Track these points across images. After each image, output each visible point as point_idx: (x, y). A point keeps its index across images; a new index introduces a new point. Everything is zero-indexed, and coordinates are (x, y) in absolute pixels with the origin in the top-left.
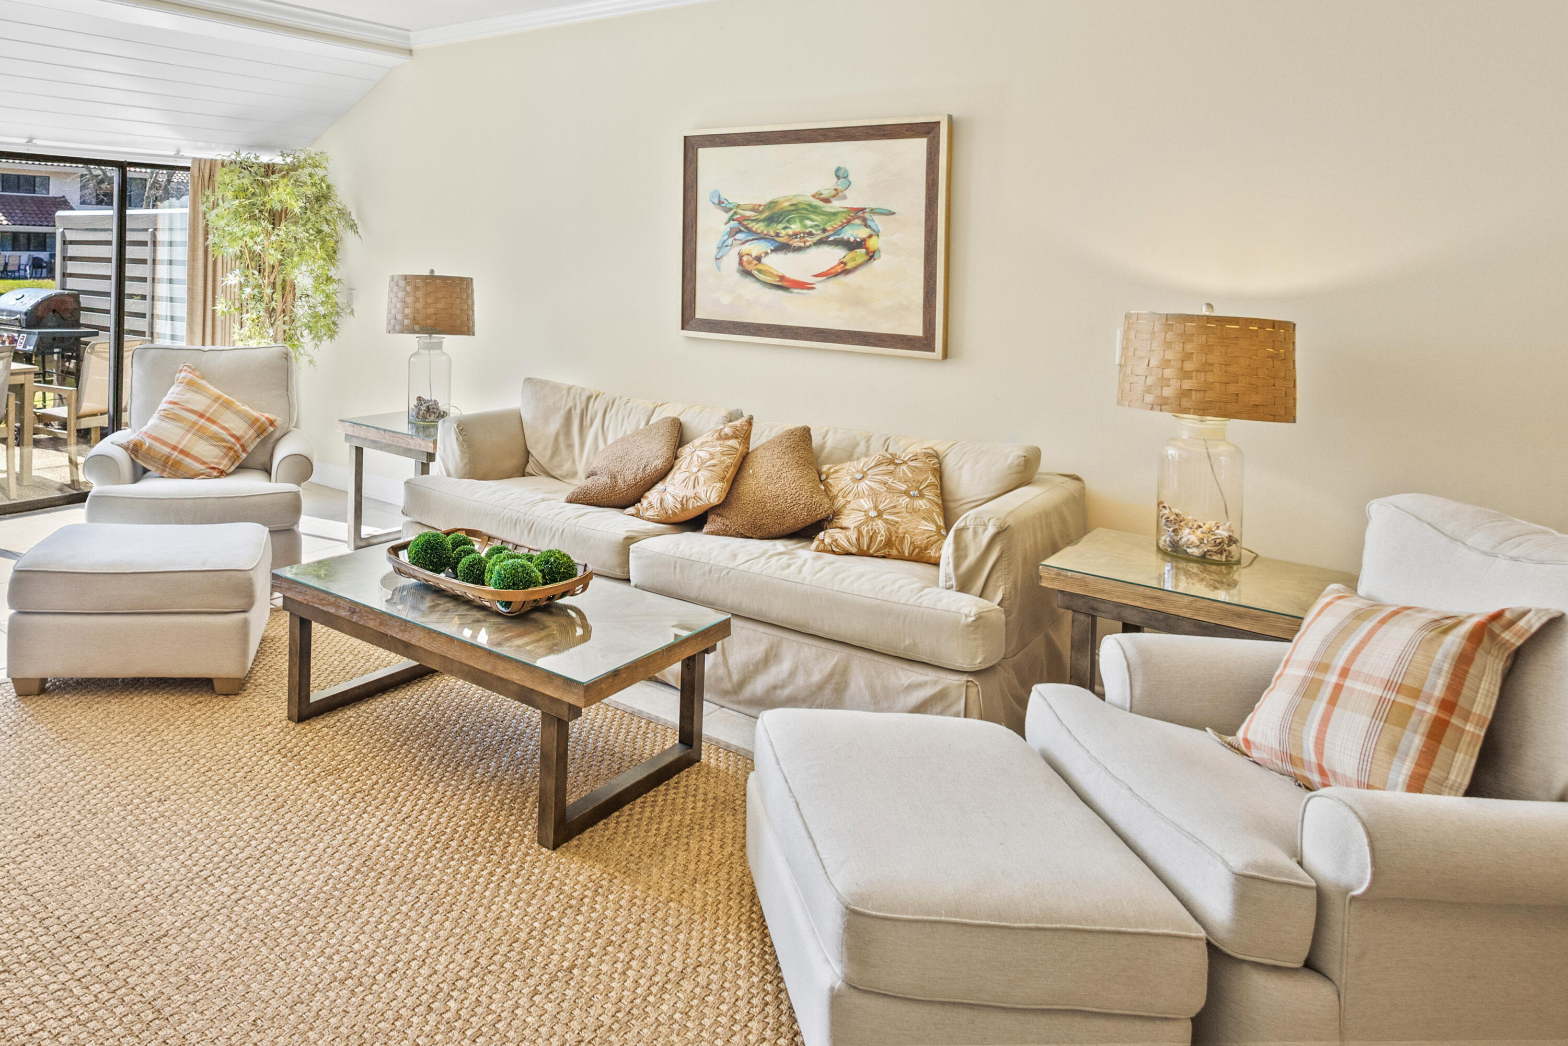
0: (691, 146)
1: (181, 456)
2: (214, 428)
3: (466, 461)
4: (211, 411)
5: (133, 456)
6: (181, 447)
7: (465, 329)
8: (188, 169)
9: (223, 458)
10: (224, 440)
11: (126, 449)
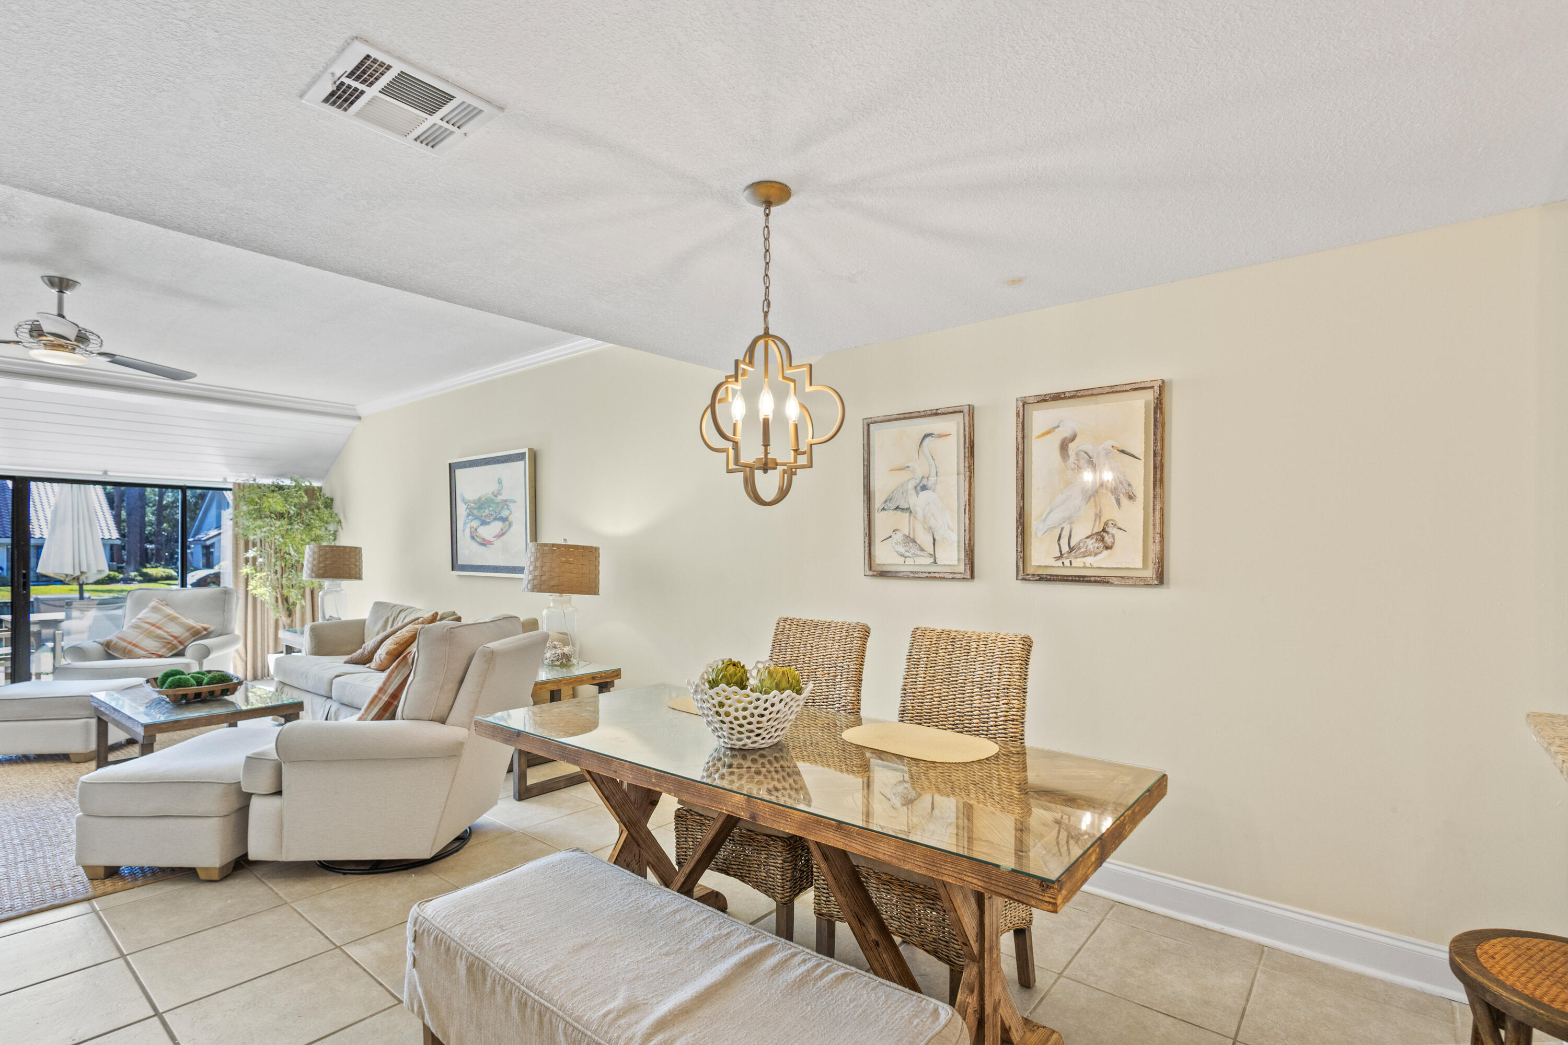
0: (452, 468)
1: (133, 647)
2: (159, 632)
3: (313, 646)
4: (161, 622)
5: (106, 649)
6: (134, 642)
7: (358, 576)
8: (230, 490)
9: (161, 648)
10: (165, 638)
11: (102, 644)
